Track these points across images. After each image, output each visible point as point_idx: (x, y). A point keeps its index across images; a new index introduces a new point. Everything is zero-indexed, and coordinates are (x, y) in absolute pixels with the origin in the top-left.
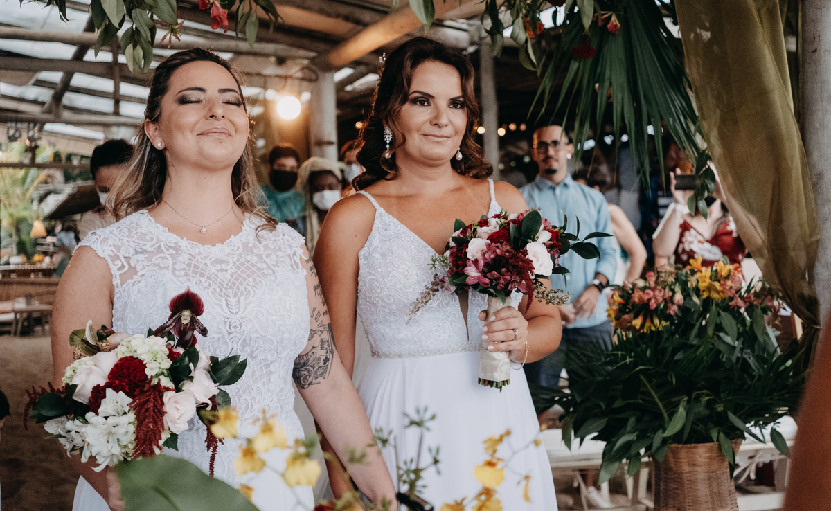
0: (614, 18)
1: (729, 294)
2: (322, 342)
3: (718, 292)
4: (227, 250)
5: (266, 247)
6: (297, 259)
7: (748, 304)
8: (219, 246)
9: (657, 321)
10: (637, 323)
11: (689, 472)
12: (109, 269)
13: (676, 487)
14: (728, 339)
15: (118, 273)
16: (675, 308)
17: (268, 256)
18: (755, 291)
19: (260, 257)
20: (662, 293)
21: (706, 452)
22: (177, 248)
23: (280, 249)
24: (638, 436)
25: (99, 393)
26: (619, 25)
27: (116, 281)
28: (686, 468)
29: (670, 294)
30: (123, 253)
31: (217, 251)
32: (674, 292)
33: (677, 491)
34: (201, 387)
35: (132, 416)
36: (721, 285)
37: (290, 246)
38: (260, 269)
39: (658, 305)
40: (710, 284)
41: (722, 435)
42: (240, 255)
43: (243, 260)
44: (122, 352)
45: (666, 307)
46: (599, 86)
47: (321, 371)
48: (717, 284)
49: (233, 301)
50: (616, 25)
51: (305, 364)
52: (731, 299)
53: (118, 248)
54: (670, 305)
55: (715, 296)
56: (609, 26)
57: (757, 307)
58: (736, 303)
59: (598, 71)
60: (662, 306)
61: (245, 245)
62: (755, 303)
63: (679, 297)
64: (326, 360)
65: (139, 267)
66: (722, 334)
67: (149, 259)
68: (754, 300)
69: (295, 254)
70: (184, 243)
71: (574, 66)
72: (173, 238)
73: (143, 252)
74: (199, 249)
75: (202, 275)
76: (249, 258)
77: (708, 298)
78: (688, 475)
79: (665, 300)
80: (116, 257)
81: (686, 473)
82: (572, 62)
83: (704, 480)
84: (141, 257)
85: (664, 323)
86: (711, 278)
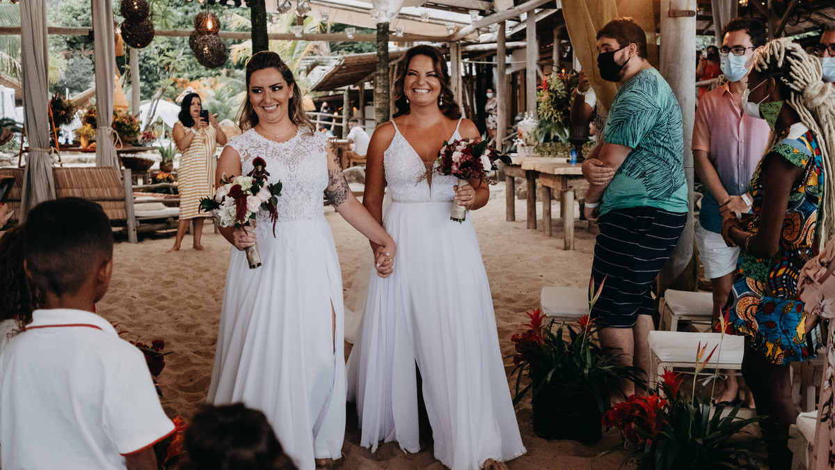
2: (342, 184)
4: (290, 144)
5: (307, 142)
6: (323, 148)
8: (286, 142)
12: (239, 155)
15: (243, 157)
17: (308, 146)
19: (304, 147)
22: (268, 145)
23: (314, 143)
25: (224, 199)
27: (242, 160)
30: (244, 148)
31: (285, 145)
34: (264, 195)
35: (235, 206)
37: (320, 142)
38: (304, 152)
42: (295, 146)
43: (297, 148)
44: (234, 183)
47: (344, 197)
49: (292, 166)
51: (336, 195)
53: (242, 146)
61: (298, 141)
64: (345, 191)
65: (251, 154)
67: (256, 150)
69: (322, 145)
70: (271, 143)
72: (266, 140)
73: (253, 147)
74: (277, 145)
75: (278, 156)
76: (299, 147)
80: (242, 150)
84: (252, 149)
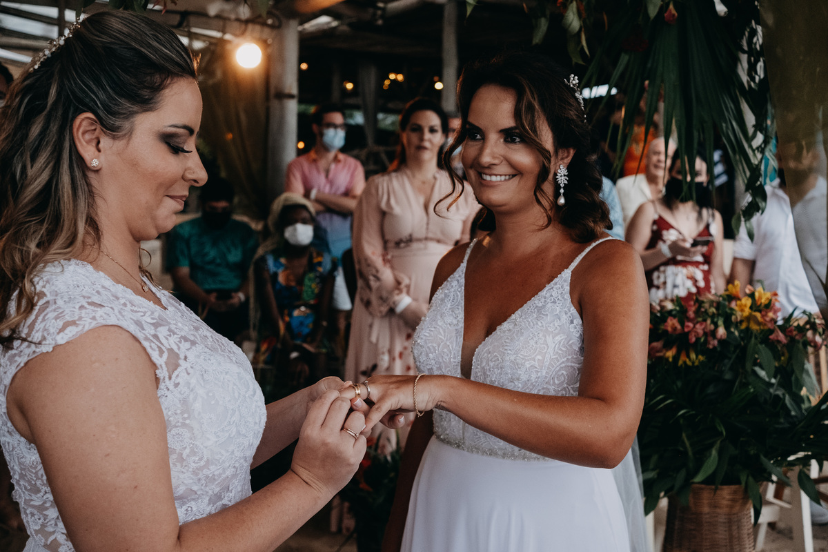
0: (671, 7)
1: (770, 325)
3: (759, 323)
7: (789, 338)
9: (693, 356)
10: (670, 354)
11: (708, 513)
13: (692, 527)
14: (762, 374)
16: (716, 342)
18: (799, 325)
20: (703, 326)
21: (730, 494)
24: (659, 474)
26: (676, 14)
28: (706, 509)
29: (712, 327)
32: (716, 326)
33: (694, 532)
36: (763, 316)
39: (698, 339)
40: (750, 314)
41: (751, 479)
45: (706, 342)
46: (649, 84)
48: (758, 315)
50: (674, 15)
52: (771, 331)
54: (710, 339)
55: (754, 327)
56: (666, 15)
57: (798, 342)
58: (777, 336)
59: (649, 65)
60: (702, 340)
62: (797, 337)
63: (721, 331)
66: (757, 369)
68: (796, 335)
71: (624, 59)
77: (748, 328)
78: (707, 516)
79: (705, 334)
81: (705, 514)
82: (623, 55)
83: (724, 523)
85: (701, 358)
86: (751, 308)
